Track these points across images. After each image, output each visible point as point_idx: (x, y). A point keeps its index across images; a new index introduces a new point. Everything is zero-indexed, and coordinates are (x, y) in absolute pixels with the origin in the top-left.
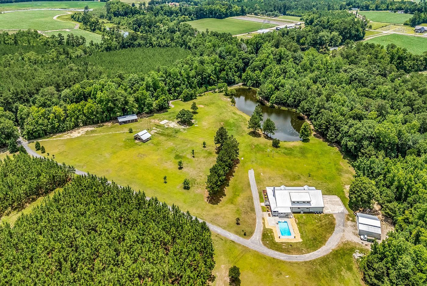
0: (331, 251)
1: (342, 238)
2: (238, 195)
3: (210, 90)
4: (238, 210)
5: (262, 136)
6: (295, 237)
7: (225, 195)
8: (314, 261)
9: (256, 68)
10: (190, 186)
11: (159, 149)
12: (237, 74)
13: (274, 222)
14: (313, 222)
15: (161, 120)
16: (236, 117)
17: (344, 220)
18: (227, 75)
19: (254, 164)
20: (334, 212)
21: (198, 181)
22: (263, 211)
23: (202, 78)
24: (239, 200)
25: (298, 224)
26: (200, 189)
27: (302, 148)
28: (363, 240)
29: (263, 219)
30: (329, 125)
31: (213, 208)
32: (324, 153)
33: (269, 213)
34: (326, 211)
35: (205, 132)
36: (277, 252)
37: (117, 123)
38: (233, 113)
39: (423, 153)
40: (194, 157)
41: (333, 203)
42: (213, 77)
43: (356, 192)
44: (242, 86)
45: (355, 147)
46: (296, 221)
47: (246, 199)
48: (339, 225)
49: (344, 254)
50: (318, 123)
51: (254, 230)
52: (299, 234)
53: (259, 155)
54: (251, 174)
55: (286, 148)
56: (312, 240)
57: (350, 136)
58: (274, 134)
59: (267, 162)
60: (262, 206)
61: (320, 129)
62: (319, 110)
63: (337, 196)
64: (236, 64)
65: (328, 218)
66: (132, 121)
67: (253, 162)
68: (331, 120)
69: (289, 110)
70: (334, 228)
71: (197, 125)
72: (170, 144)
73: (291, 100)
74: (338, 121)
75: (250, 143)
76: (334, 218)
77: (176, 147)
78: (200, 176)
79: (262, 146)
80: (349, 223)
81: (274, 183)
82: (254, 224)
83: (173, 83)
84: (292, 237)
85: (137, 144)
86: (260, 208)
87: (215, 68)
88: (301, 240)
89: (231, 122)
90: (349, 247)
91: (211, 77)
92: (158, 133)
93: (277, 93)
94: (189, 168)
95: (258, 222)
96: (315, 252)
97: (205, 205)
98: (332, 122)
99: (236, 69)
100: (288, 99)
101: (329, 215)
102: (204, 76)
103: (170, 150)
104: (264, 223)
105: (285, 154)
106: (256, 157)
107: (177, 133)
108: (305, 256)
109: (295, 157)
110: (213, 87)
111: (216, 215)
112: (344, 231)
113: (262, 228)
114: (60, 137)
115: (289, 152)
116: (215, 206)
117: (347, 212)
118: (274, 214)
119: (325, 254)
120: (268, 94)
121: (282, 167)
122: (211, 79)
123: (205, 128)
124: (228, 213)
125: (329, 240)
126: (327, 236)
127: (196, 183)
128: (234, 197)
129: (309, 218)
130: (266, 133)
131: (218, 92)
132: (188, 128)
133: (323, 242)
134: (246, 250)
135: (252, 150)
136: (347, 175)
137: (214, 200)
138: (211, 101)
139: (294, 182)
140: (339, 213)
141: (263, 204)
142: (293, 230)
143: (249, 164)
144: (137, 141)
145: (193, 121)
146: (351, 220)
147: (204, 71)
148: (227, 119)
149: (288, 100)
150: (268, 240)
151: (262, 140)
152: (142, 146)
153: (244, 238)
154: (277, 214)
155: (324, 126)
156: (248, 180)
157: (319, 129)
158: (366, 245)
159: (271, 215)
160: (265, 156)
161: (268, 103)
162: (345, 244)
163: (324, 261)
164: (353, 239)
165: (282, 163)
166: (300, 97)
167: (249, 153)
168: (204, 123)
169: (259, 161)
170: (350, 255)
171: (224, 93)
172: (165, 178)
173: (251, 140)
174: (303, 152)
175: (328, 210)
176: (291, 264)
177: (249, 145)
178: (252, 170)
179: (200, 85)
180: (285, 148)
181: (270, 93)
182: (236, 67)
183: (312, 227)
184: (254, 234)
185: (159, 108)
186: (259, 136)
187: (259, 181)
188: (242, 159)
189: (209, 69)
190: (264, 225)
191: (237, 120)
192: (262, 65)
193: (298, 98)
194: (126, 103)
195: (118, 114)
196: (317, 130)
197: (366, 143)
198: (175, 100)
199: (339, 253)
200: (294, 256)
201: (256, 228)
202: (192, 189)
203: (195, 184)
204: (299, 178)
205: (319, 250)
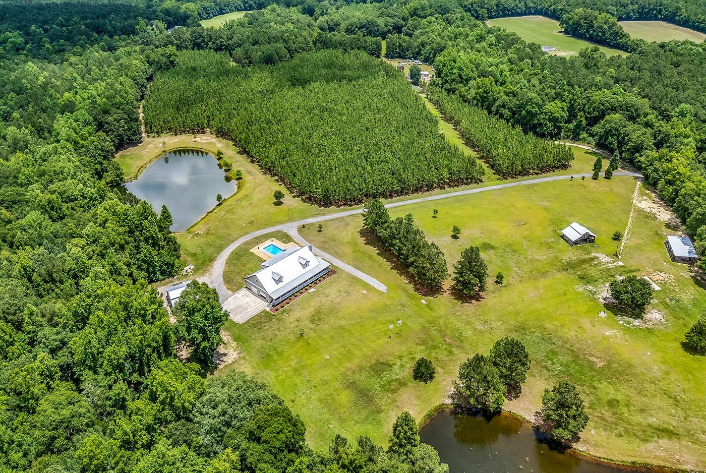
1: (211, 274)
7: (366, 244)
20: (234, 296)
34: (244, 291)
41: (240, 310)
48: (220, 285)
49: (203, 263)
51: (300, 235)
52: (257, 255)
56: (241, 256)
63: (241, 322)
70: (224, 280)
84: (261, 248)
88: (251, 250)
90: (201, 270)
96: (231, 250)
101: (237, 290)
112: (212, 282)
113: (294, 239)
119: (222, 254)
125: (224, 266)
126: (228, 268)
135: (440, 331)
140: (227, 299)
142: (265, 254)
143: (403, 299)
150: (281, 235)
153: (302, 225)
162: (205, 271)
167: (434, 319)
169: (397, 312)
170: (196, 266)
172: (436, 212)
175: (242, 294)
177: (460, 340)
178: (386, 292)
184: (297, 233)
188: (423, 301)
204: (312, 321)
205: (228, 254)
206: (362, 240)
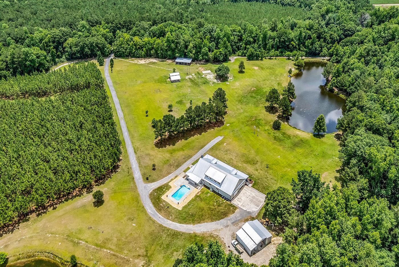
0: (192, 232)
2: (184, 150)
4: (168, 160)
5: (278, 113)
6: (179, 204)
8: (168, 230)
11: (175, 91)
13: (179, 184)
14: (211, 203)
15: (206, 70)
17: (241, 219)
19: (231, 133)
20: (241, 207)
22: (185, 172)
24: (180, 153)
25: (197, 196)
27: (302, 141)
29: (176, 177)
31: (152, 149)
32: (321, 156)
34: (235, 202)
36: (151, 205)
37: (174, 63)
38: (279, 83)
41: (254, 200)
46: (198, 193)
47: (185, 156)
48: (230, 220)
51: (158, 180)
52: (186, 203)
53: (247, 128)
54: (217, 140)
55: (284, 134)
59: (245, 137)
65: (229, 209)
67: (233, 131)
70: (222, 218)
71: (228, 83)
72: (188, 90)
75: (255, 115)
76: (234, 211)
77: (188, 94)
79: (263, 122)
80: (242, 224)
82: (164, 177)
84: (177, 202)
86: (186, 168)
88: (180, 209)
89: (265, 91)
91: (292, 42)
92: (190, 79)
94: (176, 113)
95: (169, 177)
97: (150, 144)
101: (234, 206)
103: (181, 95)
104: (172, 180)
105: (275, 138)
106: (241, 129)
107: (204, 83)
108: (167, 221)
109: (280, 145)
110: (290, 53)
111: (148, 155)
112: (227, 226)
113: (165, 183)
115: (282, 138)
116: (156, 148)
117: (255, 215)
121: (253, 147)
124: (158, 159)
126: (207, 220)
128: (178, 150)
129: (212, 198)
131: (292, 60)
132: (218, 83)
133: (196, 222)
134: (135, 188)
135: (248, 121)
137: (161, 144)
138: (272, 66)
139: (244, 165)
140: (246, 210)
141: (191, 166)
142: (186, 198)
143: (228, 131)
144: (168, 80)
145: (230, 79)
148: (265, 86)
150: (157, 193)
151: (272, 117)
152: (167, 85)
156: (209, 143)
158: (230, 250)
159: (186, 178)
160: (251, 131)
162: (212, 236)
164: (224, 238)
165: (258, 144)
167: (240, 123)
168: (237, 84)
169: (239, 133)
173: (260, 113)
174: (298, 144)
175: (239, 203)
176: (150, 219)
177: (251, 117)
178: (223, 137)
183: (204, 206)
184: (155, 183)
188: (227, 125)
190: (170, 181)
195: (177, 54)
199: (196, 239)
200: (160, 215)
206: (169, 147)
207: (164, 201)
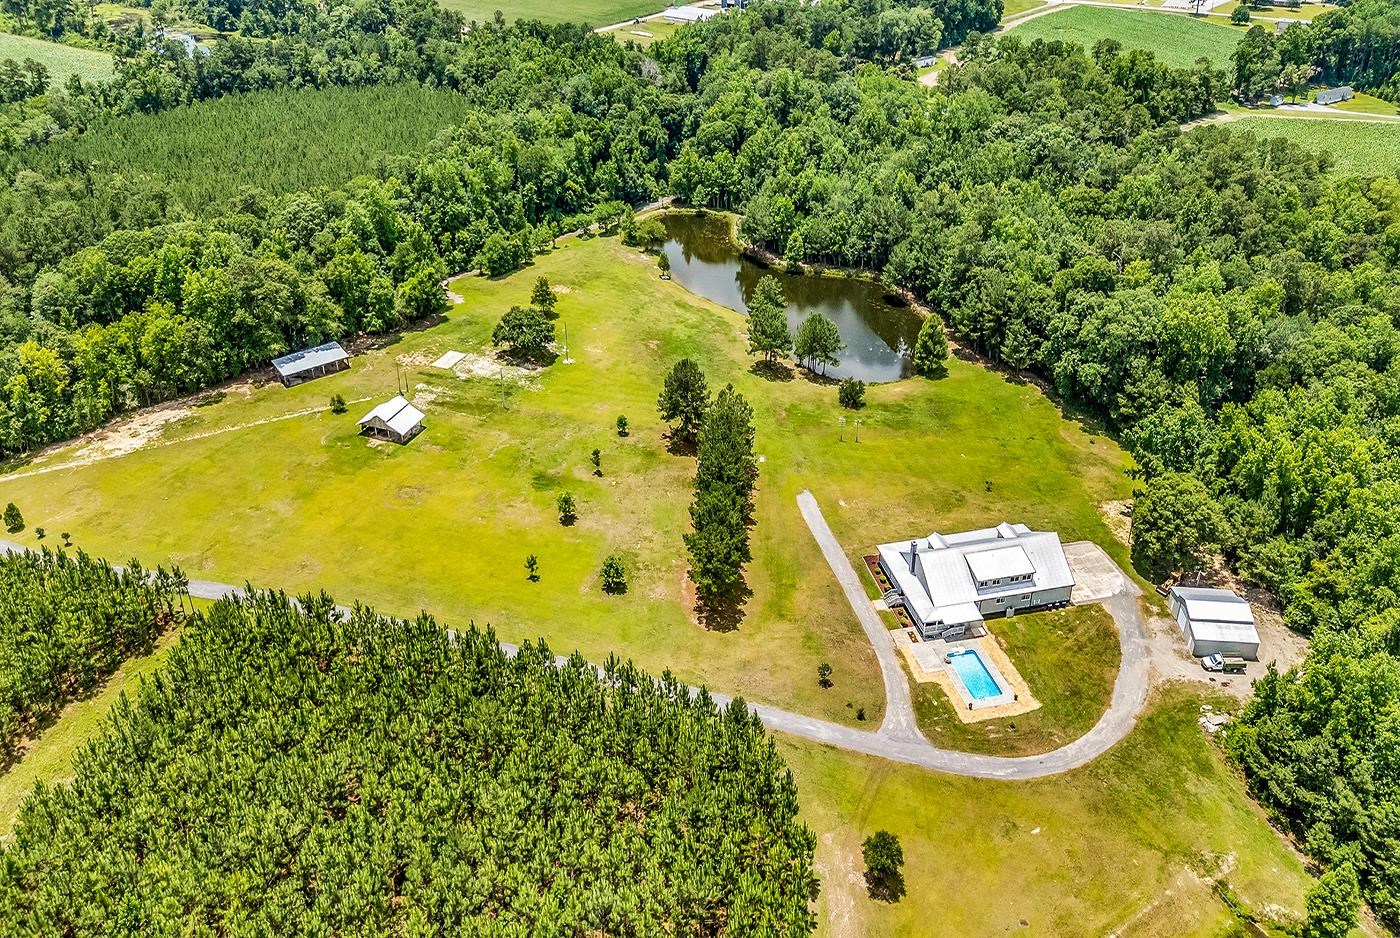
0: (1134, 721)
1: (1151, 677)
2: (793, 586)
3: (570, 231)
4: (809, 638)
5: (796, 372)
6: (1016, 698)
7: (750, 593)
8: (1098, 764)
9: (715, 144)
10: (625, 579)
11: (464, 460)
12: (652, 166)
13: (935, 660)
14: (1053, 638)
15: (437, 355)
16: (693, 318)
17: (1137, 617)
18: (620, 172)
19: (805, 472)
20: (1099, 596)
21: (645, 555)
22: (891, 627)
23: (539, 188)
24: (800, 599)
25: (1010, 651)
26: (662, 584)
27: (931, 400)
28: (1213, 670)
29: (899, 653)
30: (1005, 315)
31: (727, 643)
32: (1005, 408)
33: (909, 629)
34: (1077, 597)
35: (608, 382)
36: (977, 758)
37: (272, 383)
38: (677, 304)
39: (1310, 376)
40: (599, 474)
41: (1089, 565)
42: (574, 181)
43: (1161, 522)
44: (672, 209)
45: (1104, 377)
46: (1000, 644)
47: (823, 596)
48: (1130, 636)
49: (1175, 726)
50: (967, 311)
51: (884, 698)
52: (1024, 683)
53: (809, 440)
54: (809, 507)
55: (885, 407)
56: (1067, 698)
57: (1082, 346)
58: (835, 362)
59: (845, 462)
60: (880, 613)
61: (974, 330)
62: (967, 270)
63: (1090, 544)
64: (642, 134)
65: (1092, 618)
66: (330, 369)
67: (799, 465)
68: (1011, 299)
69: (849, 276)
70: (1117, 646)
71: (571, 361)
72: (499, 438)
73: (855, 245)
74: (1032, 300)
75: (767, 403)
76: (1106, 615)
77: (523, 448)
78: (645, 539)
79: (809, 407)
80: (1155, 623)
81: (891, 527)
82: (878, 677)
83: (445, 213)
84: (1006, 698)
85: (377, 452)
86: (877, 618)
87: (579, 151)
88: (1036, 705)
89: (682, 337)
90: (1179, 699)
91: (569, 183)
92: (442, 404)
93: (806, 225)
94: (596, 514)
95: (886, 667)
96: (1091, 735)
97: (699, 638)
98: (1014, 307)
99: (645, 149)
100: (844, 239)
101: (1090, 607)
102: (547, 181)
103: (508, 462)
104: (905, 667)
105: (889, 425)
106: (804, 450)
107: (508, 394)
108: (1066, 752)
109: (924, 433)
110: (580, 217)
111: (745, 665)
112: (1148, 651)
113: (906, 686)
114: (62, 458)
115: (899, 417)
116: (730, 634)
117: (1136, 590)
118: (930, 633)
119: (1120, 735)
120: (775, 230)
121: (895, 471)
122: (569, 188)
123: (601, 365)
124: (782, 653)
125: (1117, 688)
126: (1108, 676)
127: (641, 566)
128: (780, 596)
129: (1037, 628)
130: (806, 362)
131: (601, 235)
132: (542, 374)
133: (1101, 697)
134: (881, 768)
135: (781, 425)
136: (1094, 471)
137: (720, 614)
138: (589, 269)
139: (952, 515)
140: (1114, 595)
141: (881, 605)
142: (1003, 674)
143: (790, 472)
144: (374, 442)
145: (551, 347)
146: (1158, 614)
147: (542, 166)
148: (663, 326)
149: (844, 244)
150: (937, 723)
151: (801, 387)
152: (401, 458)
153: (860, 728)
154: (936, 632)
155: (990, 321)
156: (807, 528)
157: (971, 331)
158: (1225, 684)
159: (919, 637)
160: (830, 441)
161: (777, 261)
162: (1166, 693)
163: (1124, 757)
164: (1183, 674)
165: (893, 459)
166: (887, 232)
167: (775, 437)
168: (594, 350)
169: (818, 460)
170: (1191, 723)
171: (622, 235)
172: (532, 563)
173: (767, 391)
174: (941, 412)
175: (1082, 593)
176: (1034, 786)
177: (768, 410)
178: (807, 492)
179: (535, 214)
180: (880, 405)
181: (782, 227)
182: (645, 143)
183: (1055, 656)
184: (889, 708)
185: (417, 309)
186: (784, 374)
187: (842, 530)
188: (762, 459)
189: (559, 156)
190: (909, 674)
191: (697, 327)
192: (733, 130)
193: (877, 234)
194: (300, 303)
195: (275, 346)
196: (967, 334)
197: (1138, 362)
198: (455, 274)
199: (1161, 725)
200: (1032, 758)
201: (887, 688)
202: (635, 589)
203: (638, 569)
204: (961, 500)
205: (1100, 725)
206: (749, 607)
207: (981, 722)
